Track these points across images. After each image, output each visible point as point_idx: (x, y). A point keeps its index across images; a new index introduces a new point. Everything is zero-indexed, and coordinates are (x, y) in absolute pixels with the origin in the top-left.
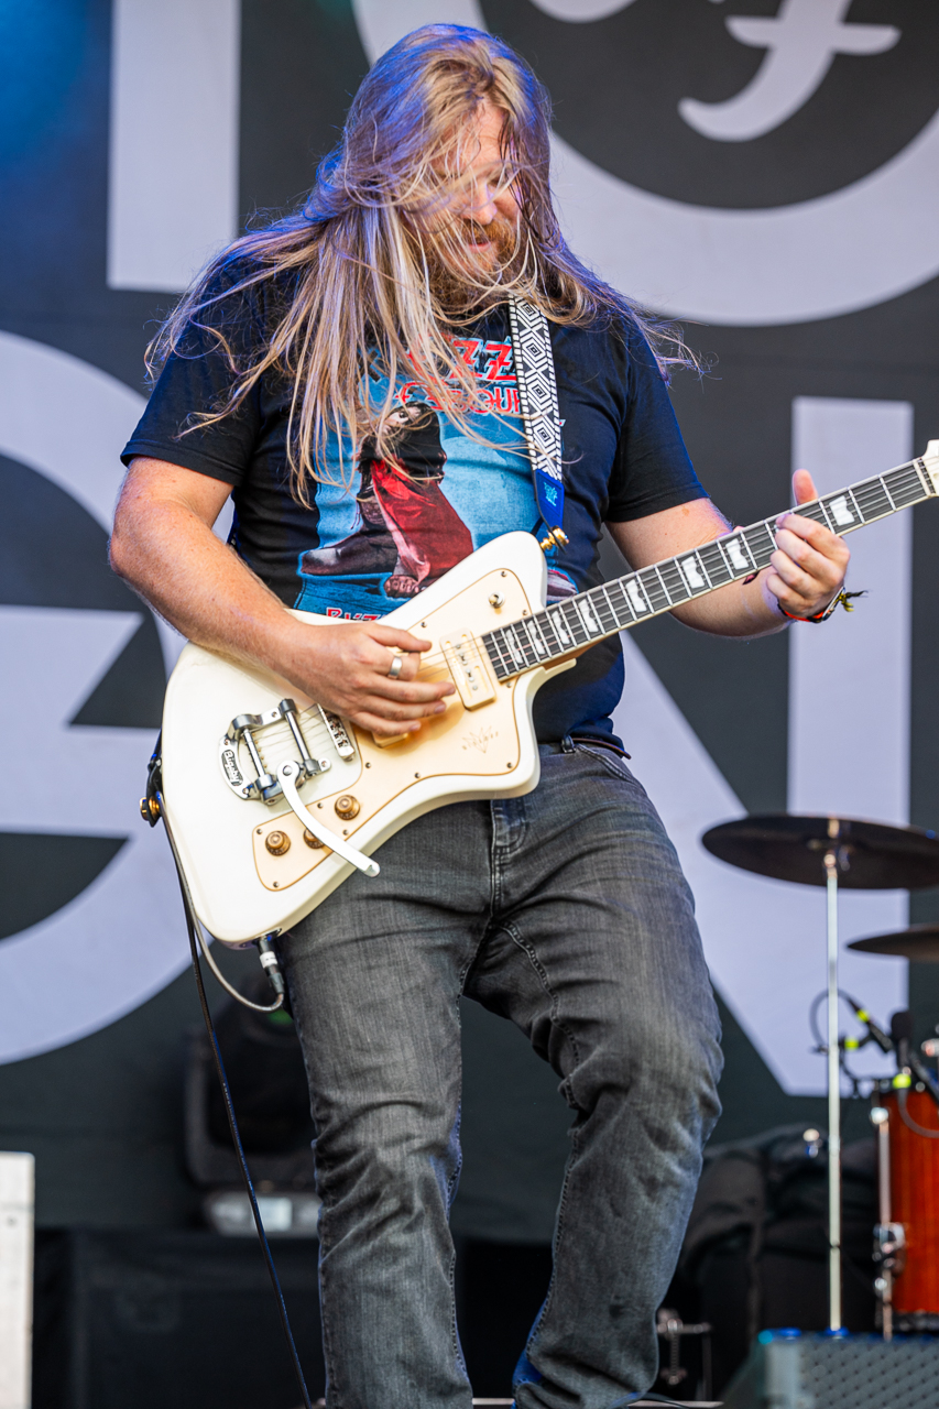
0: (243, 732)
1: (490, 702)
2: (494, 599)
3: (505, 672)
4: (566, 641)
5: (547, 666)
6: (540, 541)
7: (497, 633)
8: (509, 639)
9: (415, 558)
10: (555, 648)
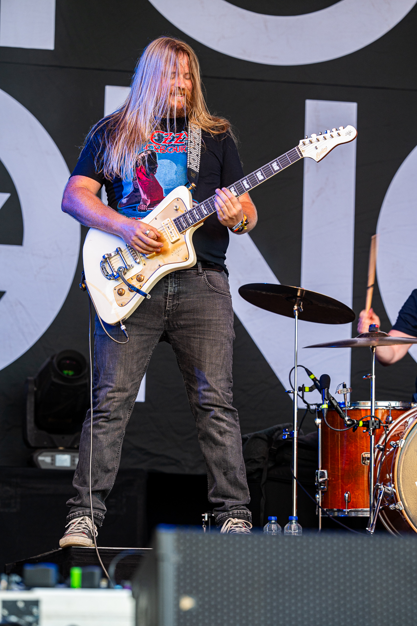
0: (106, 259)
1: (179, 240)
2: (175, 208)
3: (181, 229)
4: (198, 218)
5: (194, 226)
6: (188, 188)
7: (178, 219)
8: (181, 219)
9: (146, 198)
10: (195, 221)
